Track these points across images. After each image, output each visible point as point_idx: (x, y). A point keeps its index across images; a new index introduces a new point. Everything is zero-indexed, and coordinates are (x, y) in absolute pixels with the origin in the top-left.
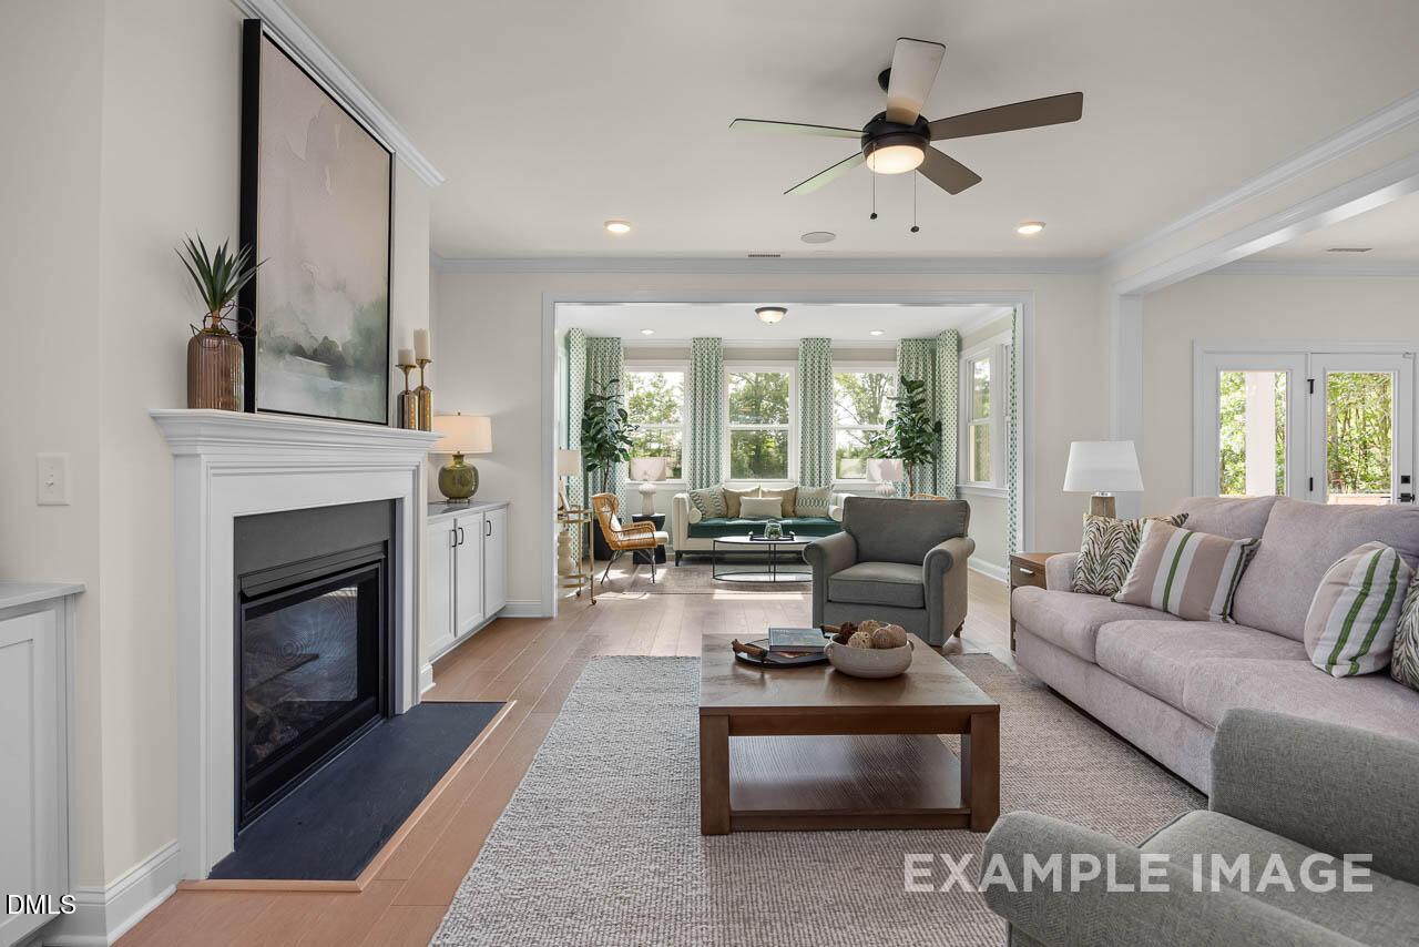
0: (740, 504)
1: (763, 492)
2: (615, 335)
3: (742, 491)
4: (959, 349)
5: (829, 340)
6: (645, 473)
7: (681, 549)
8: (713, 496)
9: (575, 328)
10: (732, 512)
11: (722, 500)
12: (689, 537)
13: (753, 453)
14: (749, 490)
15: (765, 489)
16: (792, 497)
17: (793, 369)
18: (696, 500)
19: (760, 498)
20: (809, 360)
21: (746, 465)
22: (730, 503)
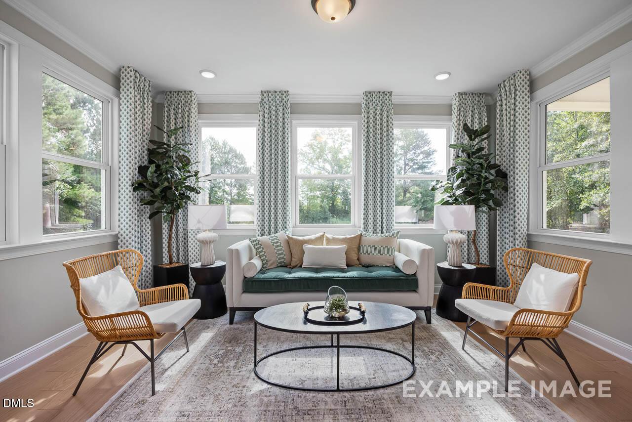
0: (304, 253)
1: (328, 239)
2: (188, 88)
3: (306, 238)
4: (532, 91)
5: (390, 93)
6: (199, 222)
7: (236, 305)
8: (276, 243)
9: (126, 65)
10: (295, 261)
11: (284, 248)
12: (244, 292)
13: (331, 205)
14: (313, 237)
15: (329, 236)
16: (357, 243)
17: (356, 122)
18: (258, 248)
19: (325, 246)
20: (371, 112)
21: (327, 210)
22: (294, 251)
